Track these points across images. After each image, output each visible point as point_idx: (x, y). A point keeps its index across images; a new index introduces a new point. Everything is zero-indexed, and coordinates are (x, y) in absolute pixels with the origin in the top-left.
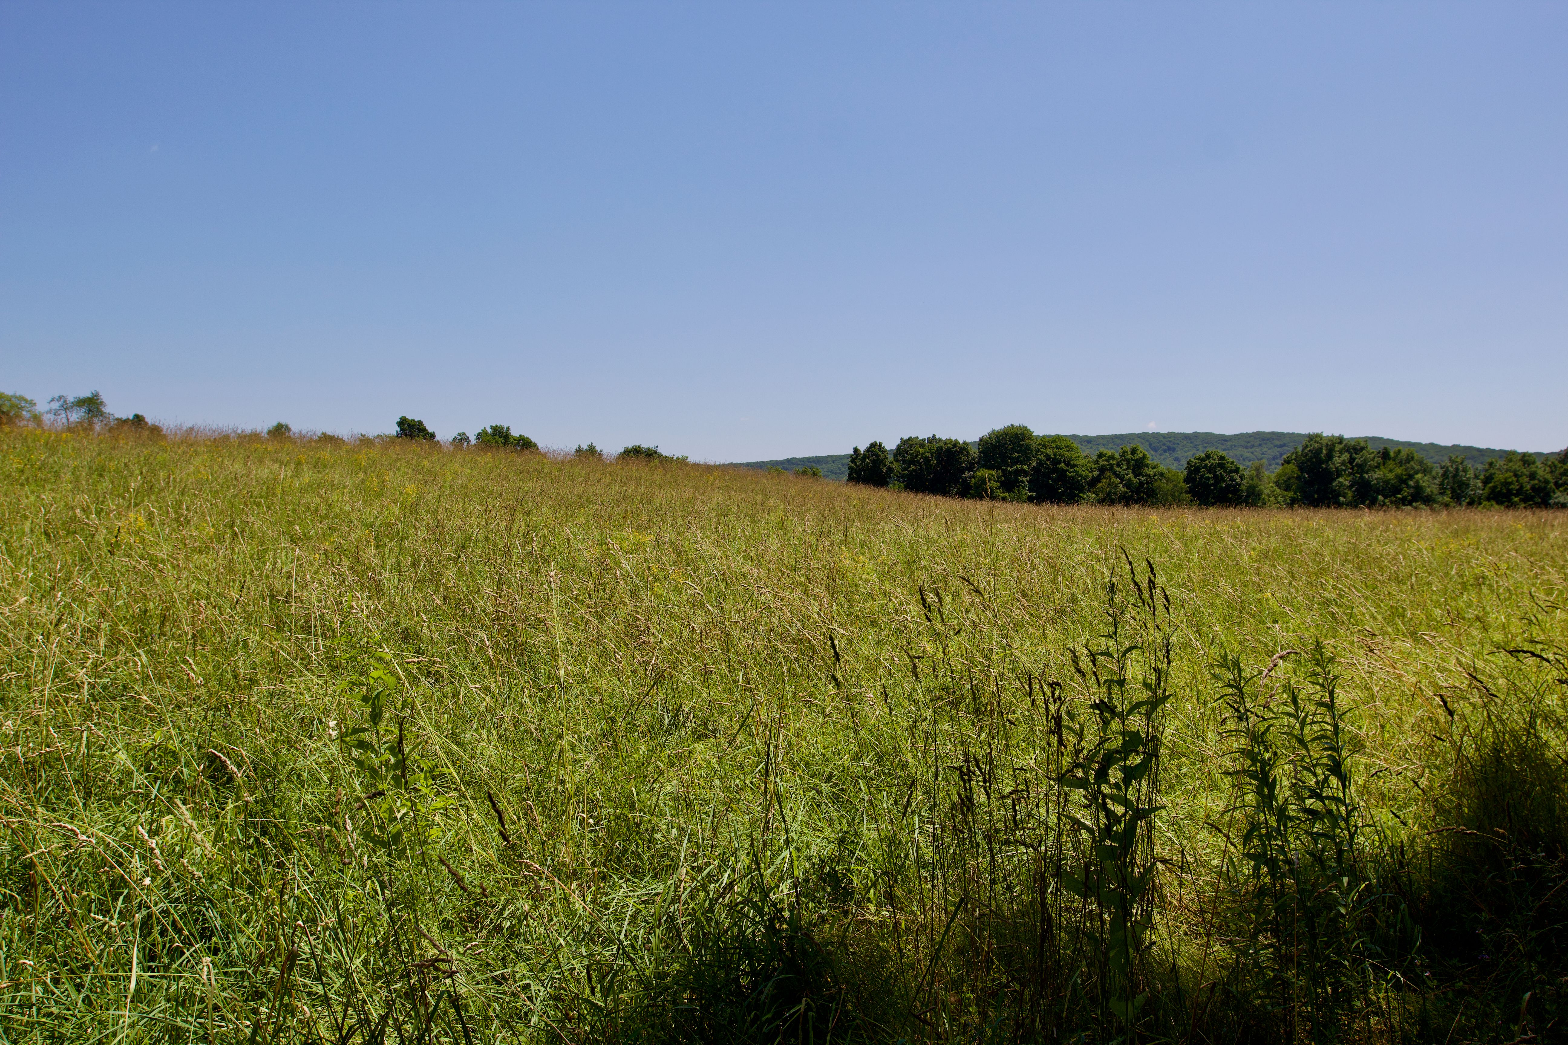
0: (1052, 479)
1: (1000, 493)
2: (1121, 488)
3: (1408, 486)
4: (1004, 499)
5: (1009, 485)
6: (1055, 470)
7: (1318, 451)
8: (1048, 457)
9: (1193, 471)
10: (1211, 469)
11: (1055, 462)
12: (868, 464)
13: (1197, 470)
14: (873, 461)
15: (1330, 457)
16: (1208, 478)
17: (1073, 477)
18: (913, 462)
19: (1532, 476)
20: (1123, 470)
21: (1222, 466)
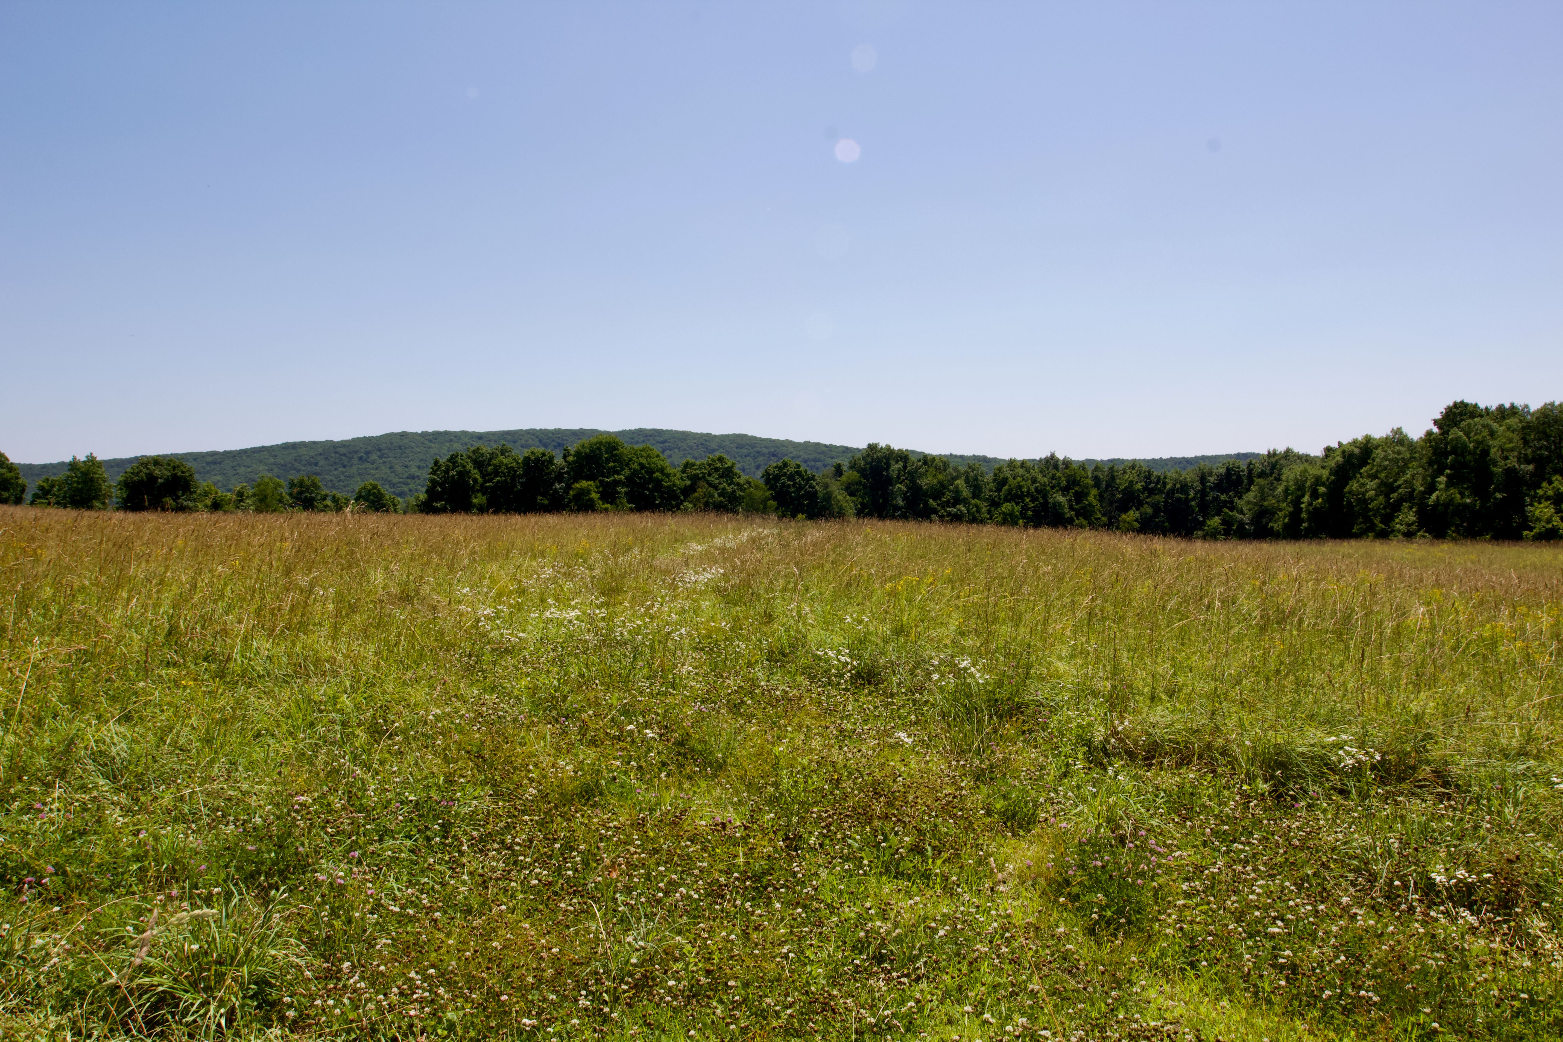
0: (648, 489)
1: (599, 504)
2: (717, 498)
3: (950, 491)
4: (607, 510)
5: (609, 495)
6: (651, 480)
7: (879, 460)
8: (642, 466)
9: (771, 480)
10: (791, 477)
11: (651, 472)
12: (453, 476)
13: (777, 478)
14: (460, 473)
15: (888, 465)
16: (789, 486)
17: (668, 487)
18: (496, 473)
19: (1034, 480)
20: (714, 479)
21: (798, 473)
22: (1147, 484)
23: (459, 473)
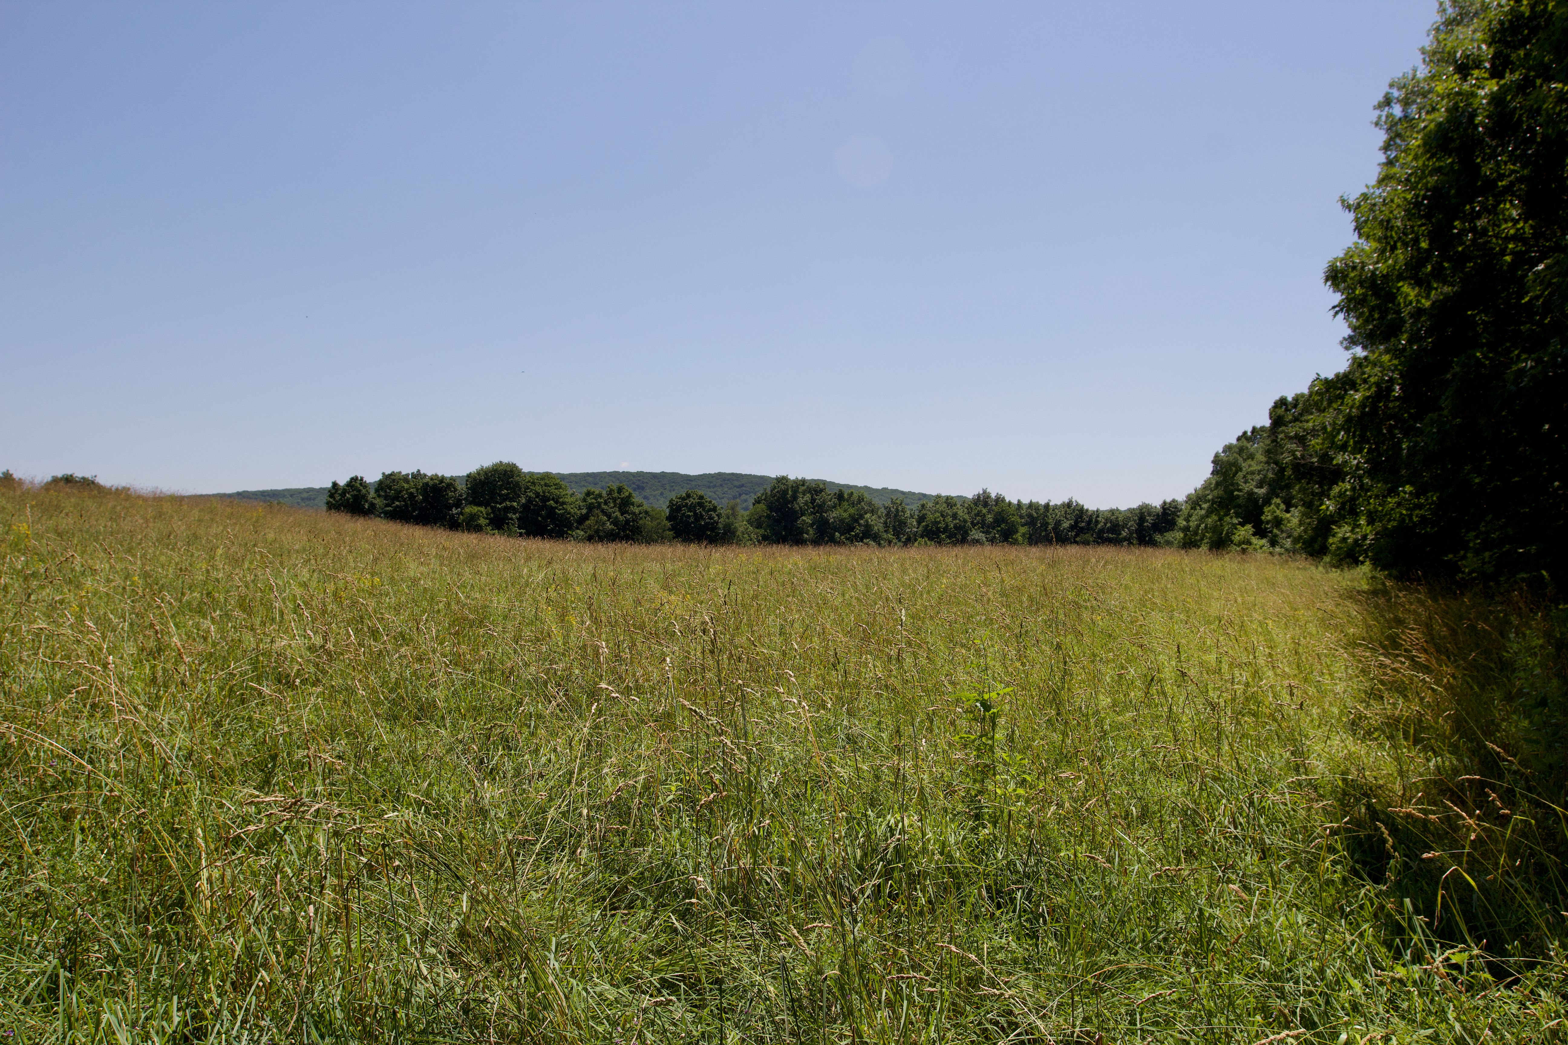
0: (541, 516)
1: (486, 527)
2: (609, 526)
3: (860, 525)
5: (499, 521)
6: (545, 507)
7: (785, 492)
8: (537, 495)
9: (675, 509)
10: (691, 508)
11: (545, 499)
12: (348, 499)
13: (679, 508)
15: (795, 497)
16: (689, 516)
17: (562, 515)
18: (397, 498)
19: (955, 516)
20: (610, 508)
21: (701, 505)
22: (1076, 522)
23: (355, 497)
